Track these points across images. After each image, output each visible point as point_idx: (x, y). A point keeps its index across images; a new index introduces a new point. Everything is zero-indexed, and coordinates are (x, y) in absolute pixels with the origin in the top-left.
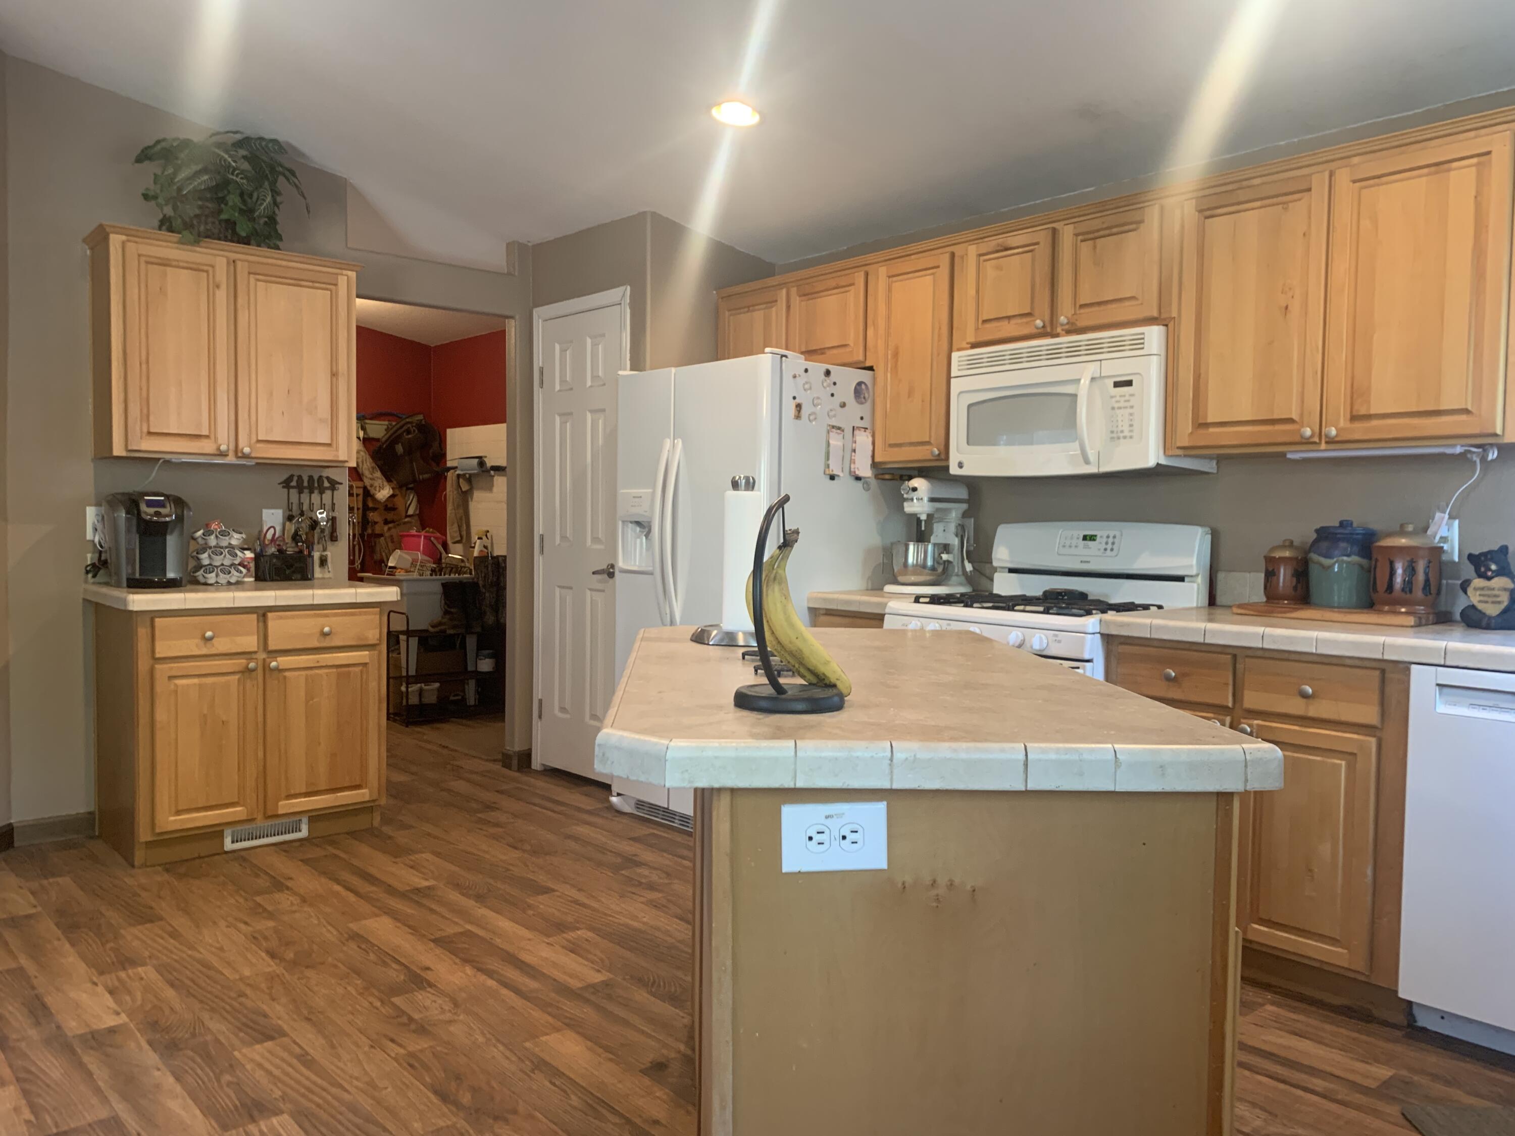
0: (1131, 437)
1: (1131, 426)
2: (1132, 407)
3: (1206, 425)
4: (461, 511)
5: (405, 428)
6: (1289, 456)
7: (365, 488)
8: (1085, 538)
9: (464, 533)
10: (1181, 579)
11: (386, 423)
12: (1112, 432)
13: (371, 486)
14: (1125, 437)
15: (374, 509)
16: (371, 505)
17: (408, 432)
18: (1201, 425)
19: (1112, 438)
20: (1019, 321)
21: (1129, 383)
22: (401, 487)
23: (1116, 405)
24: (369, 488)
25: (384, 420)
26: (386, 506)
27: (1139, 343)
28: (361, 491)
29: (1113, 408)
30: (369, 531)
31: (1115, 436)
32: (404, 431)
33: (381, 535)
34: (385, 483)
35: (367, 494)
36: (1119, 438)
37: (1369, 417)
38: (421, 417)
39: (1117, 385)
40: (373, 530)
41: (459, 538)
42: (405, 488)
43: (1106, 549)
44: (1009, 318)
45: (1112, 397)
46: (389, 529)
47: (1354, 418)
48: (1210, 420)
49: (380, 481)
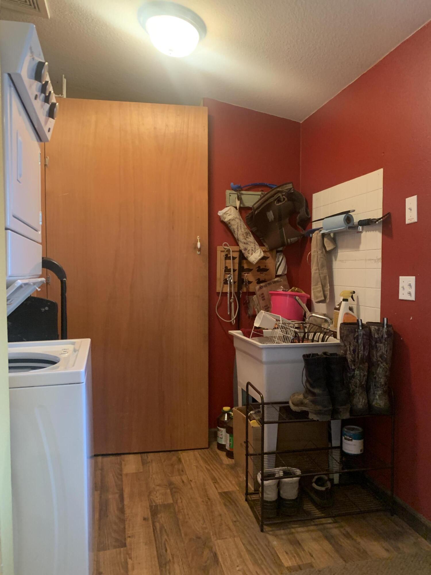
4: (325, 271)
5: (276, 197)
7: (240, 251)
9: (328, 293)
11: (260, 193)
13: (245, 249)
15: (249, 270)
16: (246, 266)
17: (279, 201)
22: (271, 250)
24: (243, 251)
25: (258, 191)
26: (259, 267)
28: (237, 255)
30: (245, 290)
32: (275, 200)
33: (254, 293)
34: (257, 247)
35: (242, 257)
38: (290, 186)
40: (248, 289)
41: (323, 298)
42: (275, 251)
46: (261, 288)
49: (252, 245)
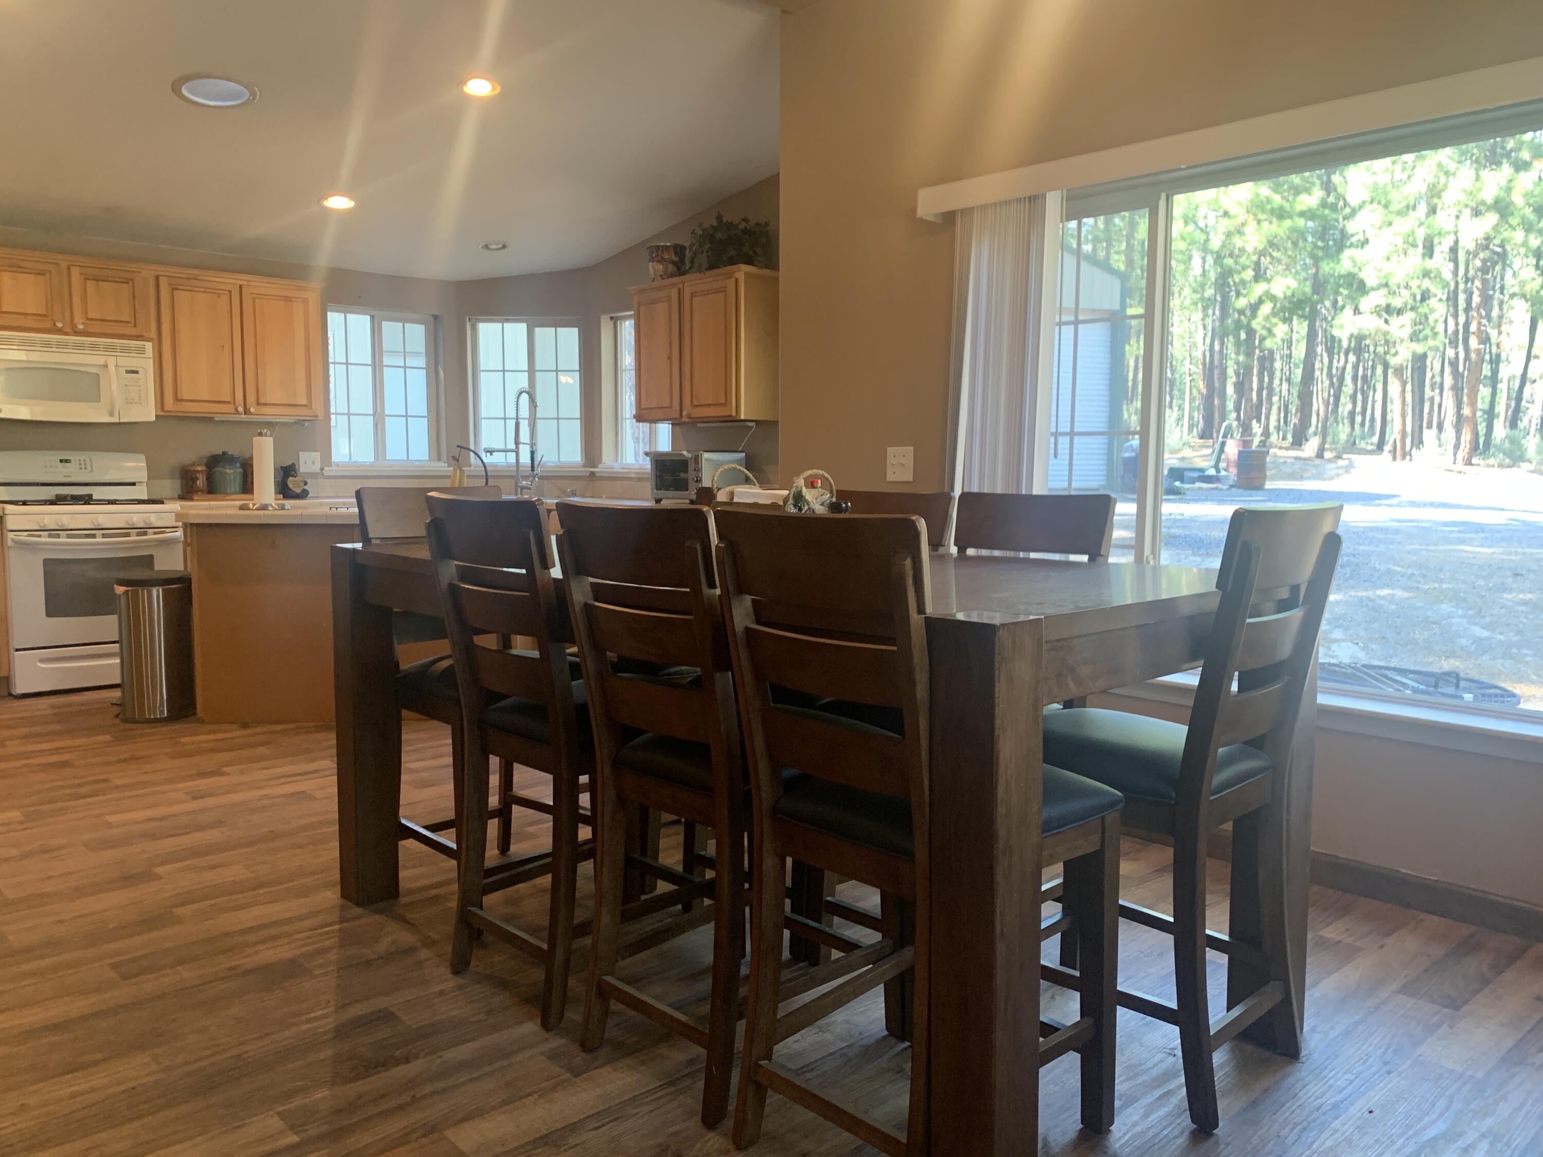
0: (140, 403)
1: (140, 397)
2: (139, 386)
3: (182, 400)
6: (216, 419)
8: (61, 461)
10: (133, 484)
12: (127, 399)
14: (136, 403)
18: (177, 400)
19: (127, 403)
20: (34, 317)
21: (136, 372)
23: (128, 384)
27: (141, 351)
29: (126, 385)
31: (128, 402)
36: (132, 403)
37: (265, 404)
39: (128, 372)
43: (81, 468)
44: (26, 314)
45: (125, 379)
47: (258, 404)
48: (185, 398)
